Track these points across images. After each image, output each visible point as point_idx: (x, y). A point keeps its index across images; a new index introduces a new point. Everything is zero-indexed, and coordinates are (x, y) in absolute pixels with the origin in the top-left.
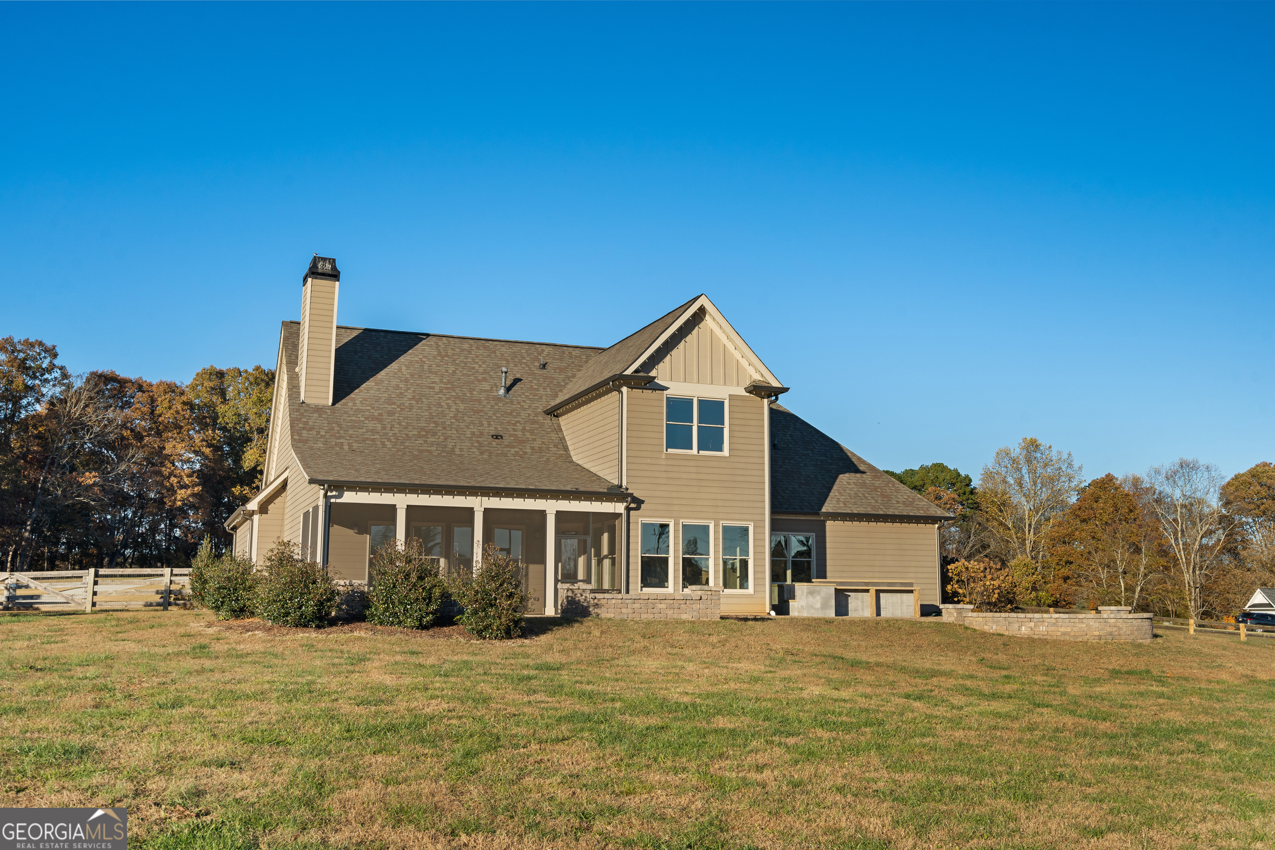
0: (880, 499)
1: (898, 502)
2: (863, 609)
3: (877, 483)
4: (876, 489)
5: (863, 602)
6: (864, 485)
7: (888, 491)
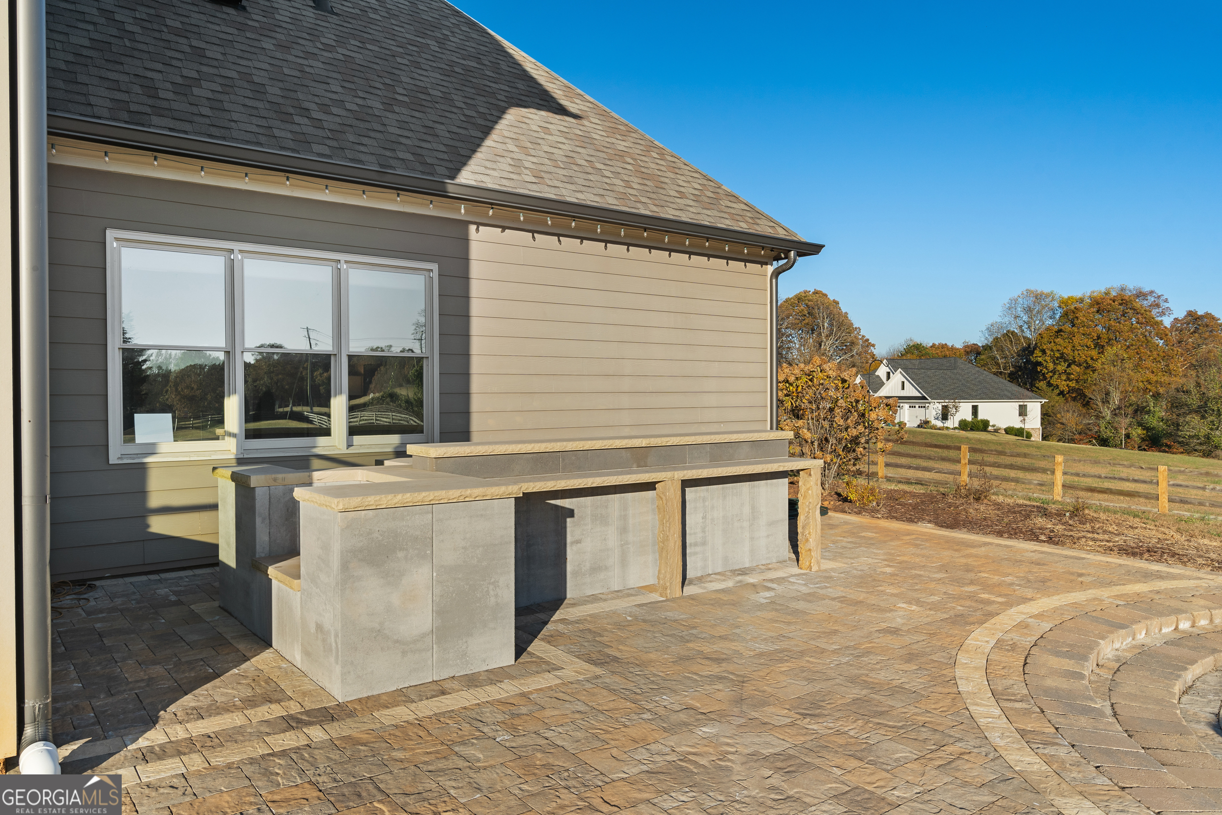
0: (636, 180)
1: (682, 195)
2: (624, 562)
3: (621, 145)
4: (621, 155)
5: (623, 530)
6: (586, 140)
7: (653, 166)
